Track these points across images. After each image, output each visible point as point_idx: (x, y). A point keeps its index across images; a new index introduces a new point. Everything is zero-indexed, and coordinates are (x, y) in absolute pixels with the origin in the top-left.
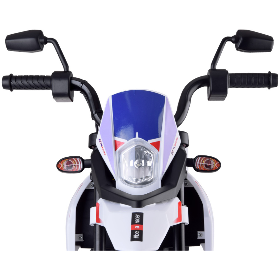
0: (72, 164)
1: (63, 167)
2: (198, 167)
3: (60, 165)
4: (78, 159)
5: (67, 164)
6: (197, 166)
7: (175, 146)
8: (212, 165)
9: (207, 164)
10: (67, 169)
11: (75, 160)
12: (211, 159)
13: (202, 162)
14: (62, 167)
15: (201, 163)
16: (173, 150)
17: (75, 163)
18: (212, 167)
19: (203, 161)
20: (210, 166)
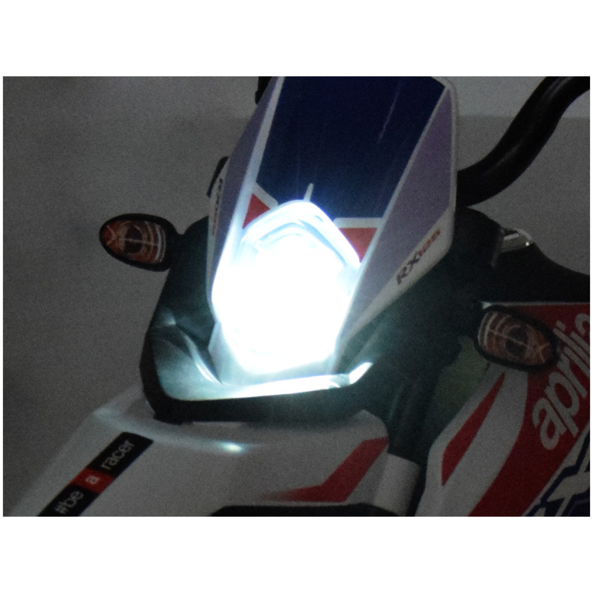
0: (140, 238)
1: (116, 242)
2: (485, 342)
3: (110, 235)
4: (158, 228)
5: (127, 236)
6: (482, 340)
7: (418, 257)
8: (529, 347)
9: (515, 341)
10: (125, 250)
11: (150, 230)
12: (528, 326)
13: (500, 330)
14: (114, 241)
15: (496, 333)
16: (405, 269)
17: (149, 239)
18: (527, 355)
19: (503, 326)
20: (523, 349)
